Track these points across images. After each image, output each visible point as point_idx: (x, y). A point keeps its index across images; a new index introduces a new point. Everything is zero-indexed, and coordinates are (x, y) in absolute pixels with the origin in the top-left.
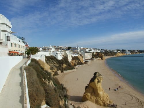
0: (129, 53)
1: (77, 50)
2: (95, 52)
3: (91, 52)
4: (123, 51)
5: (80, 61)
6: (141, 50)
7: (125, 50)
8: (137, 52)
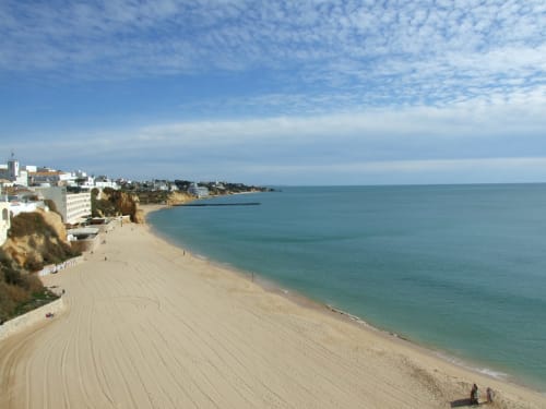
0: (203, 193)
2: (101, 191)
3: (86, 190)
7: (187, 183)
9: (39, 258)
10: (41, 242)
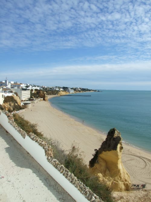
0: (72, 92)
1: (6, 85)
2: (34, 90)
3: (29, 90)
4: (65, 89)
5: (16, 104)
6: (84, 88)
7: (67, 88)
8: (80, 90)
9: (12, 109)
10: (13, 104)
